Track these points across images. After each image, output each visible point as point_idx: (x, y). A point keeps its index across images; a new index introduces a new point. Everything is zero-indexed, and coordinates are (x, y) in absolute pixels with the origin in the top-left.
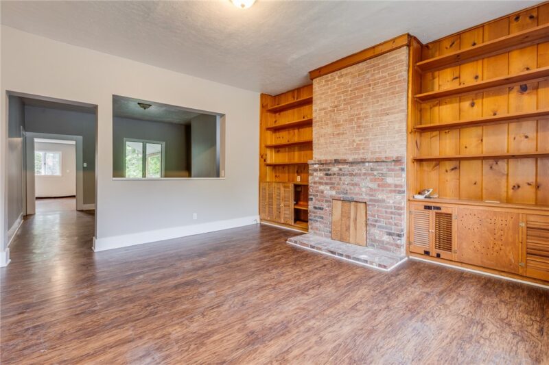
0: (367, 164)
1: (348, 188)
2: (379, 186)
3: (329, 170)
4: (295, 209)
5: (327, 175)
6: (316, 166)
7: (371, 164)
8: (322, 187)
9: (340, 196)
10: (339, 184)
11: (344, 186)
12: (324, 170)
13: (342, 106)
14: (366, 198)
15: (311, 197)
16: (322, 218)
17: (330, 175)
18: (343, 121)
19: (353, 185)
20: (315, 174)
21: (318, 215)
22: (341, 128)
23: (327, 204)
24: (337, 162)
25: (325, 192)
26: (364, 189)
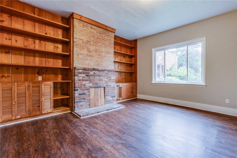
0: (105, 72)
1: (98, 82)
2: (109, 80)
3: (88, 73)
4: (54, 100)
5: (87, 76)
6: (81, 71)
7: (107, 72)
8: (84, 82)
9: (94, 86)
10: (94, 80)
11: (96, 81)
12: (86, 73)
13: (92, 43)
14: (105, 85)
15: (77, 88)
16: (84, 99)
17: (89, 76)
18: (92, 50)
19: (100, 80)
20: (80, 75)
21: (82, 98)
22: (92, 53)
23: (87, 91)
24: (94, 69)
25: (86, 85)
26: (104, 82)
